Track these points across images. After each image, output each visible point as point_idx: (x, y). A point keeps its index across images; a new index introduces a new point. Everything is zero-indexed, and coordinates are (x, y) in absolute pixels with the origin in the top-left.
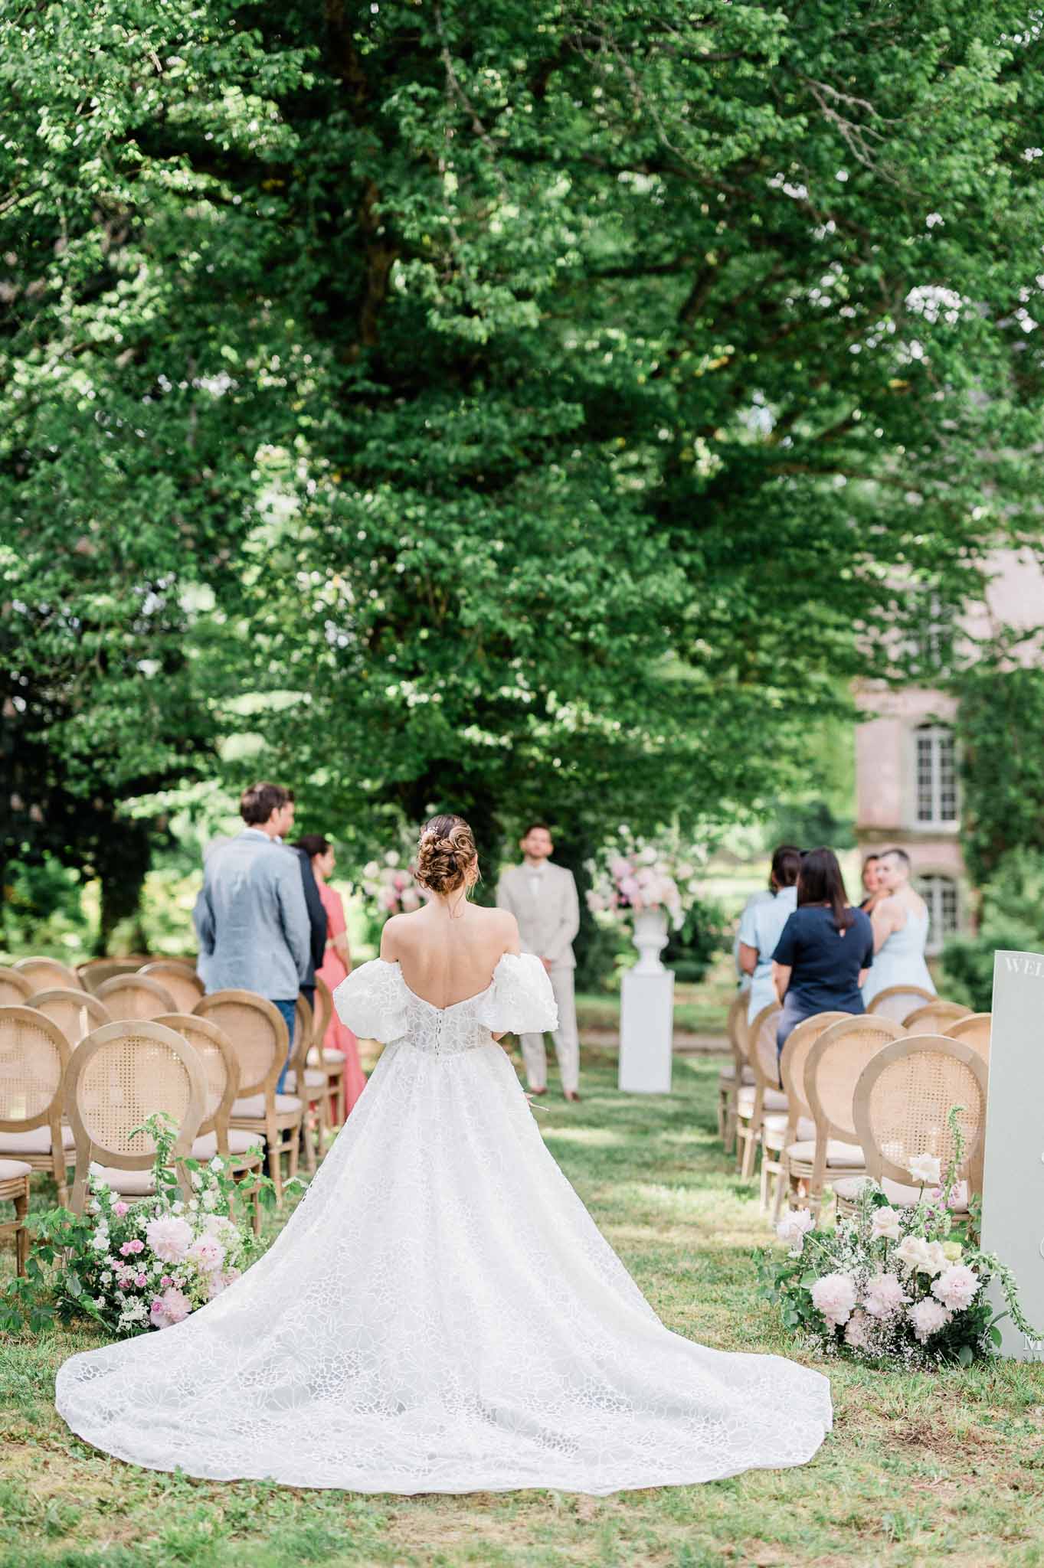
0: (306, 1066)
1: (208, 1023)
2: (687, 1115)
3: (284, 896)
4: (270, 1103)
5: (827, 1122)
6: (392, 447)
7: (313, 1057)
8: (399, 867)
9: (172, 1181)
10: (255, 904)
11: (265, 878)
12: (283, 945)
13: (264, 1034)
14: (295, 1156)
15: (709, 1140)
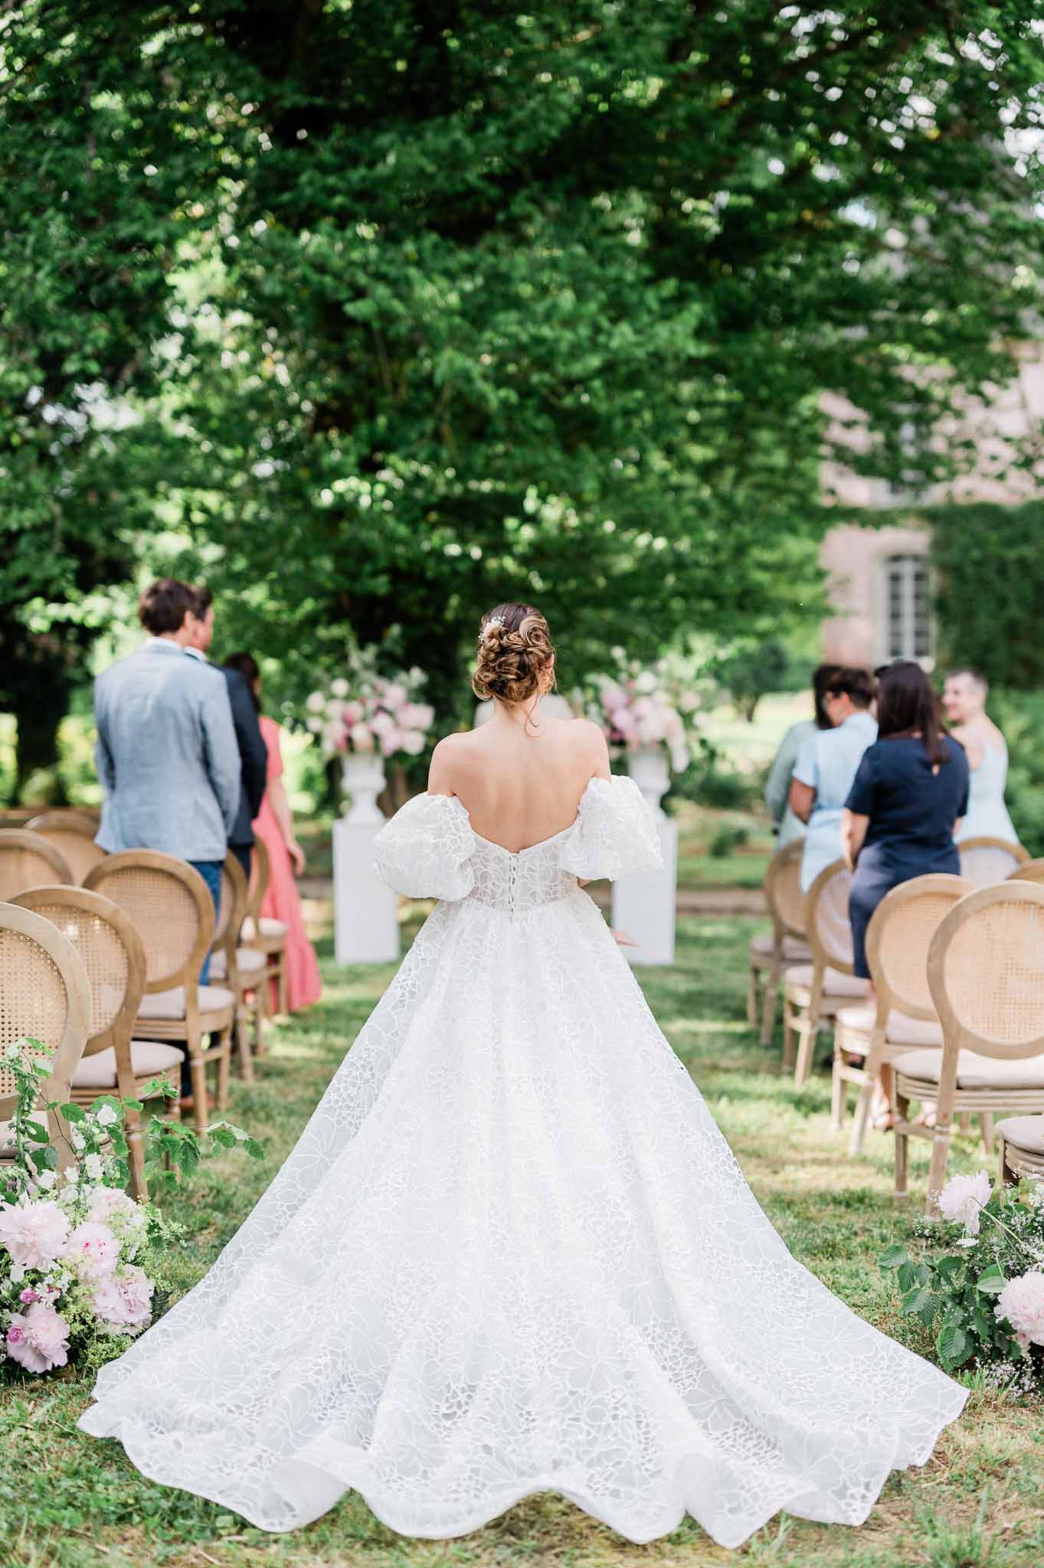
0: (239, 942)
1: (102, 898)
2: (701, 994)
3: (209, 722)
4: (192, 999)
5: (960, 1028)
6: (332, 180)
7: (248, 930)
8: (348, 698)
9: (41, 1137)
10: (171, 736)
11: (186, 701)
12: (207, 790)
13: (183, 909)
14: (225, 1066)
15: (740, 1027)
